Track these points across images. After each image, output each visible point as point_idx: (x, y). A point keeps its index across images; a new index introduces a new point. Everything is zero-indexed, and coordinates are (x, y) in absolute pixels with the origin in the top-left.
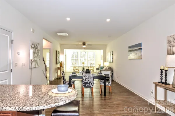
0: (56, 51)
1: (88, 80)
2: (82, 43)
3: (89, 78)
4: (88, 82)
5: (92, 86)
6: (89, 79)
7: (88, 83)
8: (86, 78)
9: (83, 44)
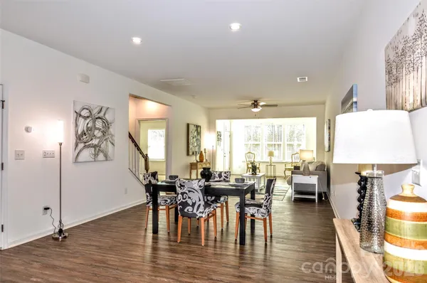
0: (188, 125)
1: (189, 198)
2: (250, 103)
3: (189, 191)
4: (190, 202)
5: (200, 212)
6: (191, 195)
7: (189, 205)
8: (184, 191)
9: (252, 104)
